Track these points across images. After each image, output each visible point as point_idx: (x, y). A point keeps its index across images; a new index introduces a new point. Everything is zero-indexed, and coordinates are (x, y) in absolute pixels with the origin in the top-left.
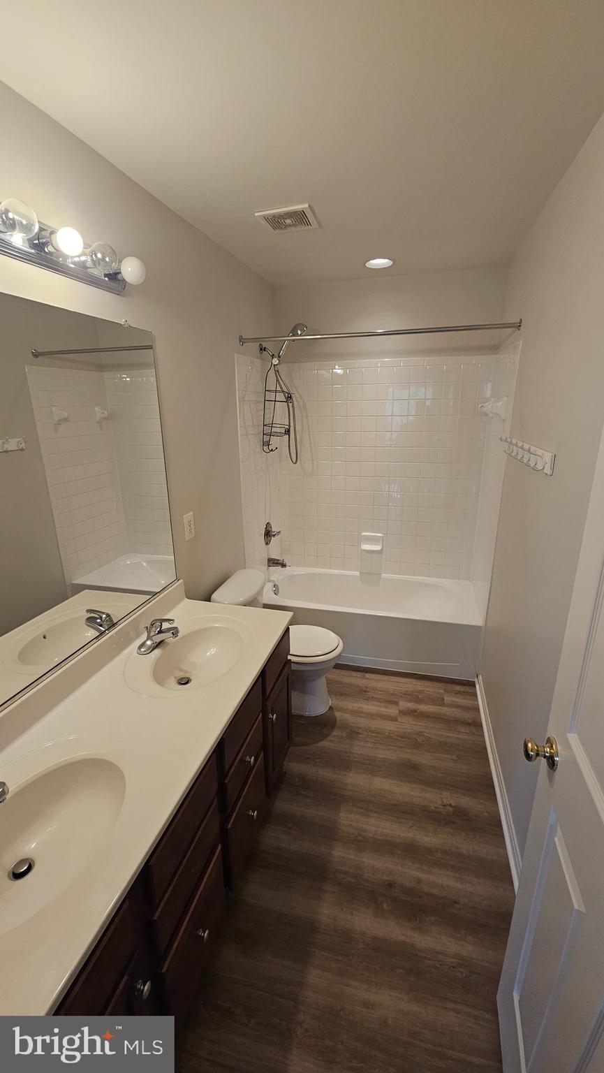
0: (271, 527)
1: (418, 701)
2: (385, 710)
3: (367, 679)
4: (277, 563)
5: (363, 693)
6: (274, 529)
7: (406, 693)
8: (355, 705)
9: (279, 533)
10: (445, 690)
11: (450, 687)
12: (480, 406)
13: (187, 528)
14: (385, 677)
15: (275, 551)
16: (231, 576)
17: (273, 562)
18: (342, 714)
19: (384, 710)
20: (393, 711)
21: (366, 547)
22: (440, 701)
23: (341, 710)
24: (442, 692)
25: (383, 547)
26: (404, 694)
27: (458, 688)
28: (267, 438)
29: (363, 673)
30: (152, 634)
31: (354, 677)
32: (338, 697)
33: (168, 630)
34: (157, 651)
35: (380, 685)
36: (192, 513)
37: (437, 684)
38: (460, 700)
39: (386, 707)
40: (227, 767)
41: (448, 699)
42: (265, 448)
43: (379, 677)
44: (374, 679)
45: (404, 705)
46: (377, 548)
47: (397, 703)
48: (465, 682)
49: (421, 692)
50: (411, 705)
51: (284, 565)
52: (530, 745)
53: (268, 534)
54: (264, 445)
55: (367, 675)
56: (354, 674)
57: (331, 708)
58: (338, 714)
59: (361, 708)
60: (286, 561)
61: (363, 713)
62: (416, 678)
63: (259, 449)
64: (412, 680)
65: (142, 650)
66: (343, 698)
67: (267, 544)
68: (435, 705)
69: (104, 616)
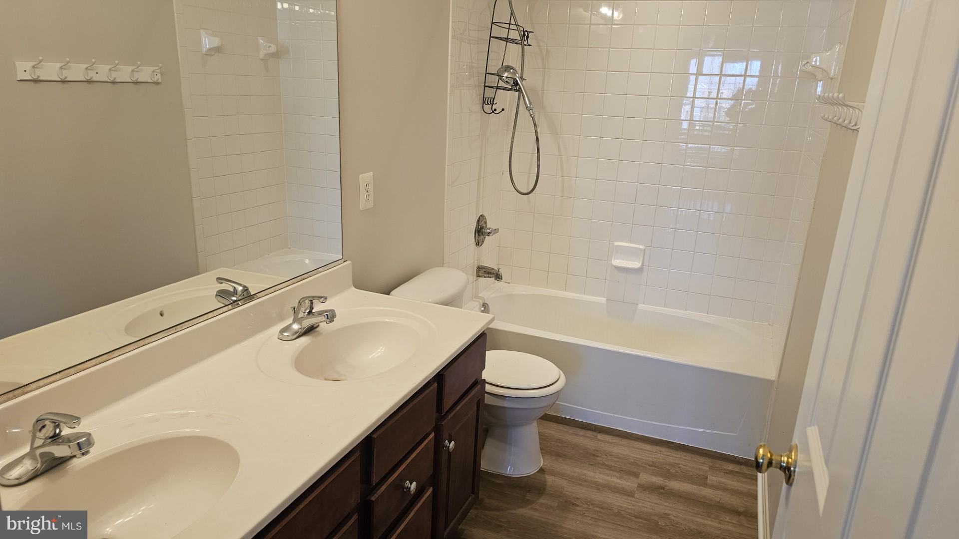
0: (486, 223)
1: (668, 475)
2: (619, 481)
3: (599, 440)
4: (489, 273)
5: (590, 457)
6: (491, 224)
7: (652, 465)
8: (577, 470)
9: (496, 231)
10: (711, 468)
11: (718, 464)
12: (804, 62)
13: (363, 195)
14: (625, 442)
15: (488, 256)
16: (422, 273)
17: (483, 272)
18: (556, 479)
19: (615, 480)
20: (629, 484)
21: (618, 262)
22: (702, 481)
23: (553, 473)
24: (707, 469)
25: (643, 265)
26: (650, 466)
27: (731, 467)
28: (490, 93)
29: (595, 433)
30: (301, 315)
31: (581, 436)
32: (554, 458)
33: (320, 313)
34: (304, 340)
35: (615, 450)
36: (371, 173)
37: (702, 459)
38: (732, 483)
39: (620, 478)
40: (375, 479)
41: (713, 479)
42: (488, 108)
43: (616, 440)
44: (610, 443)
45: (646, 478)
46: (637, 265)
47: (636, 475)
48: (743, 461)
49: (674, 465)
50: (657, 480)
51: (498, 277)
52: (761, 451)
53: (481, 231)
54: (484, 102)
55: (600, 436)
56: (581, 432)
57: (542, 470)
58: (549, 479)
59: (585, 475)
60: (502, 272)
61: (586, 481)
62: (670, 448)
63: (478, 107)
64: (662, 449)
65: (286, 334)
66: (560, 460)
67: (478, 244)
68: (693, 483)
69: (240, 288)
